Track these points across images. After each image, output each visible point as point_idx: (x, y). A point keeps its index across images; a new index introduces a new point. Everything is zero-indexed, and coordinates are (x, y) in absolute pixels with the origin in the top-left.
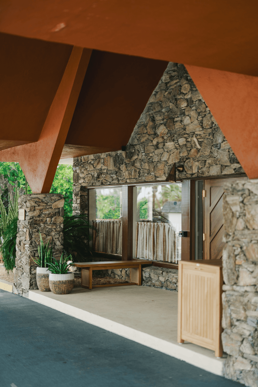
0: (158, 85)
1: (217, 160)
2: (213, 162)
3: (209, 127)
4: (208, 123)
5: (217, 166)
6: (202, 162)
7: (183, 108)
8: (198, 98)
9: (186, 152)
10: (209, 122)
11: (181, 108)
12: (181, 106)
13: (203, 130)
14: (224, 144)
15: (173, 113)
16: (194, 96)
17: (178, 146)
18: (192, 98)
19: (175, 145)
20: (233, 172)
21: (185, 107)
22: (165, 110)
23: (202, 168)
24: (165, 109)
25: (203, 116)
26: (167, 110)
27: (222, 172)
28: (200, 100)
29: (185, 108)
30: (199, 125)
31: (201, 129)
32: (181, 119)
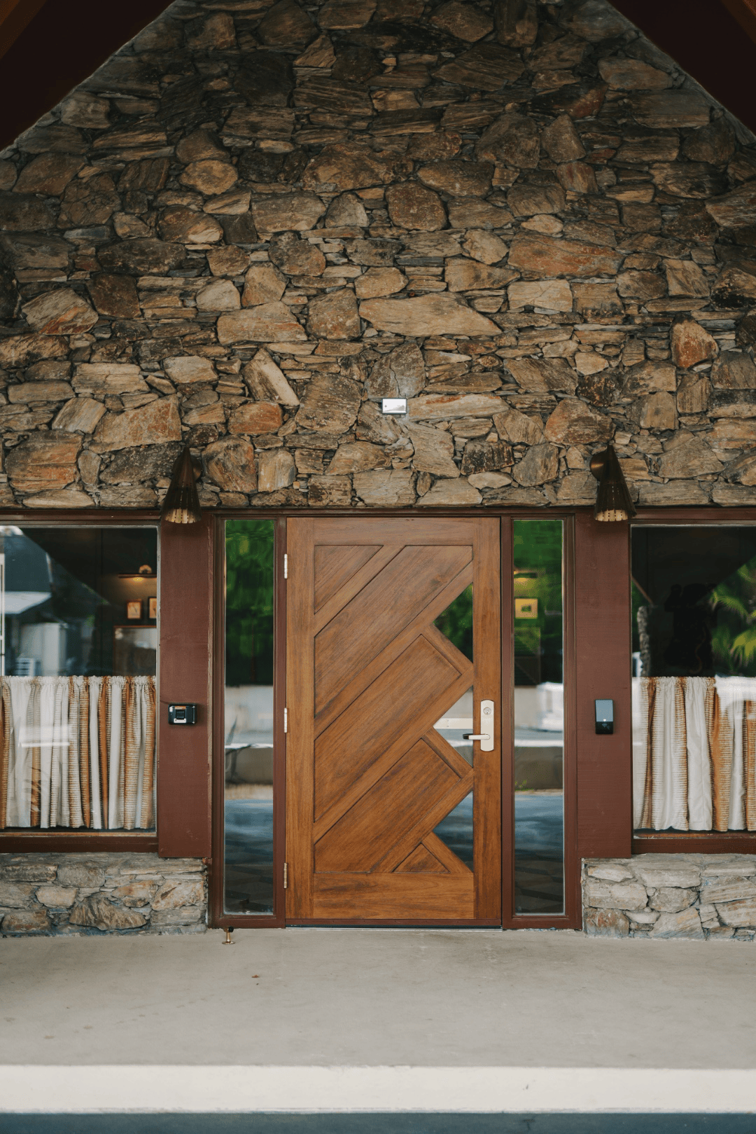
0: (31, 129)
1: (395, 454)
2: (372, 457)
3: (344, 336)
4: (341, 320)
5: (393, 475)
6: (310, 455)
7: (194, 244)
8: (289, 223)
9: (220, 412)
10: (348, 317)
11: (184, 245)
12: (186, 238)
13: (309, 340)
14: (428, 402)
15: (136, 255)
16: (266, 214)
17: (166, 382)
18: (252, 218)
19: (145, 377)
20: (478, 499)
21: (211, 244)
22: (82, 234)
23: (310, 475)
24: (84, 230)
25: (313, 292)
26: (91, 238)
27: (418, 497)
28: (297, 234)
29: (207, 247)
30: (295, 323)
31: (304, 338)
32: (184, 284)
